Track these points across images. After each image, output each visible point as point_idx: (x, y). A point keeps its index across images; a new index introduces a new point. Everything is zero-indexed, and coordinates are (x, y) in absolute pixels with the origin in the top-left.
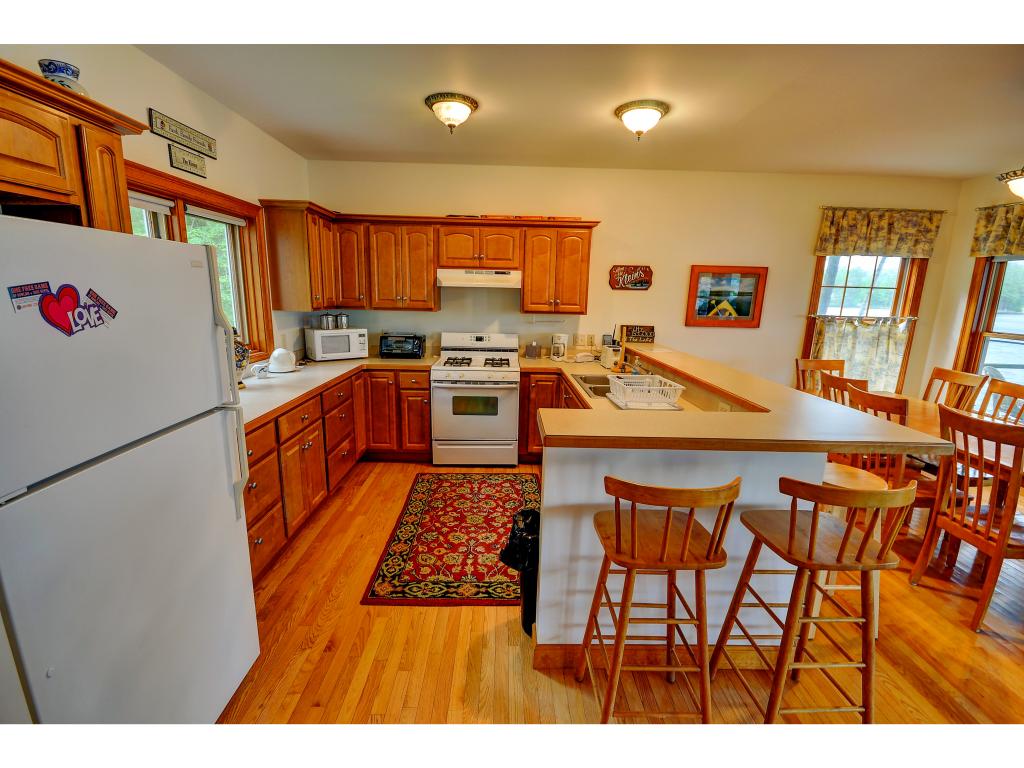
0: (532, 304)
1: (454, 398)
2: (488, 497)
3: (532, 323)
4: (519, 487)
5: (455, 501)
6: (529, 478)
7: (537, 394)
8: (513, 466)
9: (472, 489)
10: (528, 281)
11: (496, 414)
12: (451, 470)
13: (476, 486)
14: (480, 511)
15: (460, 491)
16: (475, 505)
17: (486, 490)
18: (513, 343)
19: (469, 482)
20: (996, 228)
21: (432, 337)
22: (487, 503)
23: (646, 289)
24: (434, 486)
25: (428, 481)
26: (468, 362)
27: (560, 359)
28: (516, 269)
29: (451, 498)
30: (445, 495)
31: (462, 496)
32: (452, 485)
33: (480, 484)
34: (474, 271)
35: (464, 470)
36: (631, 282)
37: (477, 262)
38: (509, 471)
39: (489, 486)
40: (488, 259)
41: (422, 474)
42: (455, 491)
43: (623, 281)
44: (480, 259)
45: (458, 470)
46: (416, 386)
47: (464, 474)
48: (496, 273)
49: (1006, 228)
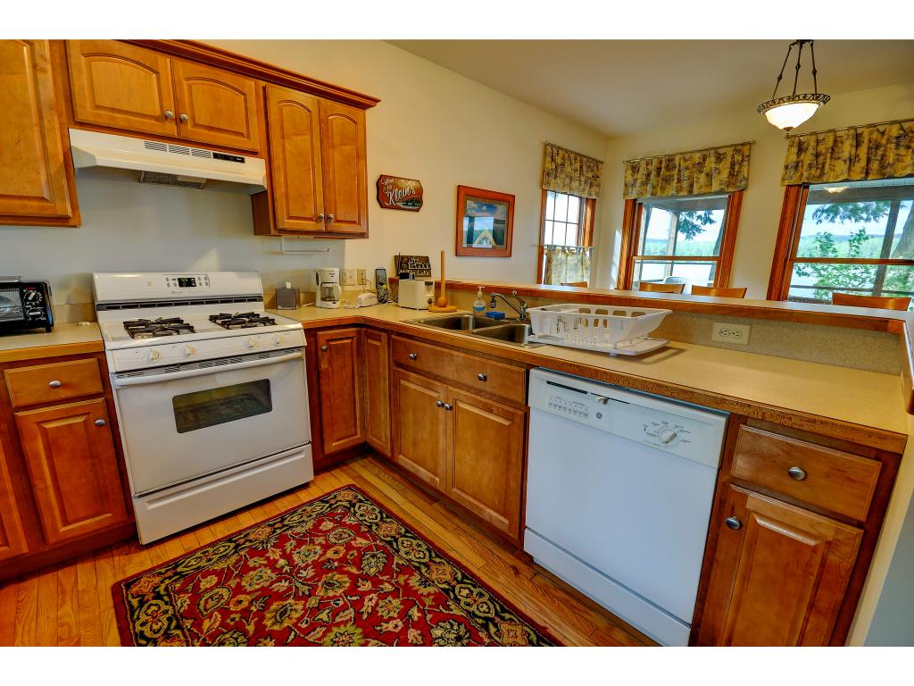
0: (290, 218)
1: (176, 399)
2: (320, 567)
3: (281, 253)
4: (350, 520)
5: (260, 616)
6: (349, 495)
7: (330, 362)
8: (305, 486)
9: (271, 564)
10: (279, 178)
11: (268, 408)
12: (190, 542)
13: (274, 554)
14: (335, 613)
15: (252, 582)
16: (313, 602)
17: (304, 556)
18: (253, 286)
19: (253, 552)
20: (641, 176)
21: (64, 285)
22: (329, 585)
23: (418, 210)
24: (183, 602)
25: (158, 596)
26: (178, 326)
27: (338, 304)
28: (254, 153)
29: (246, 613)
30: (225, 612)
31: (268, 595)
32: (224, 576)
33: (280, 545)
34: (167, 145)
35: (221, 530)
36: (402, 200)
37: (171, 128)
38: (304, 496)
39: (300, 543)
40: (196, 125)
41: (129, 582)
42: (239, 590)
43: (394, 197)
44: (179, 121)
45: (206, 536)
46: (64, 393)
47: (229, 539)
48: (216, 156)
49: (648, 175)
